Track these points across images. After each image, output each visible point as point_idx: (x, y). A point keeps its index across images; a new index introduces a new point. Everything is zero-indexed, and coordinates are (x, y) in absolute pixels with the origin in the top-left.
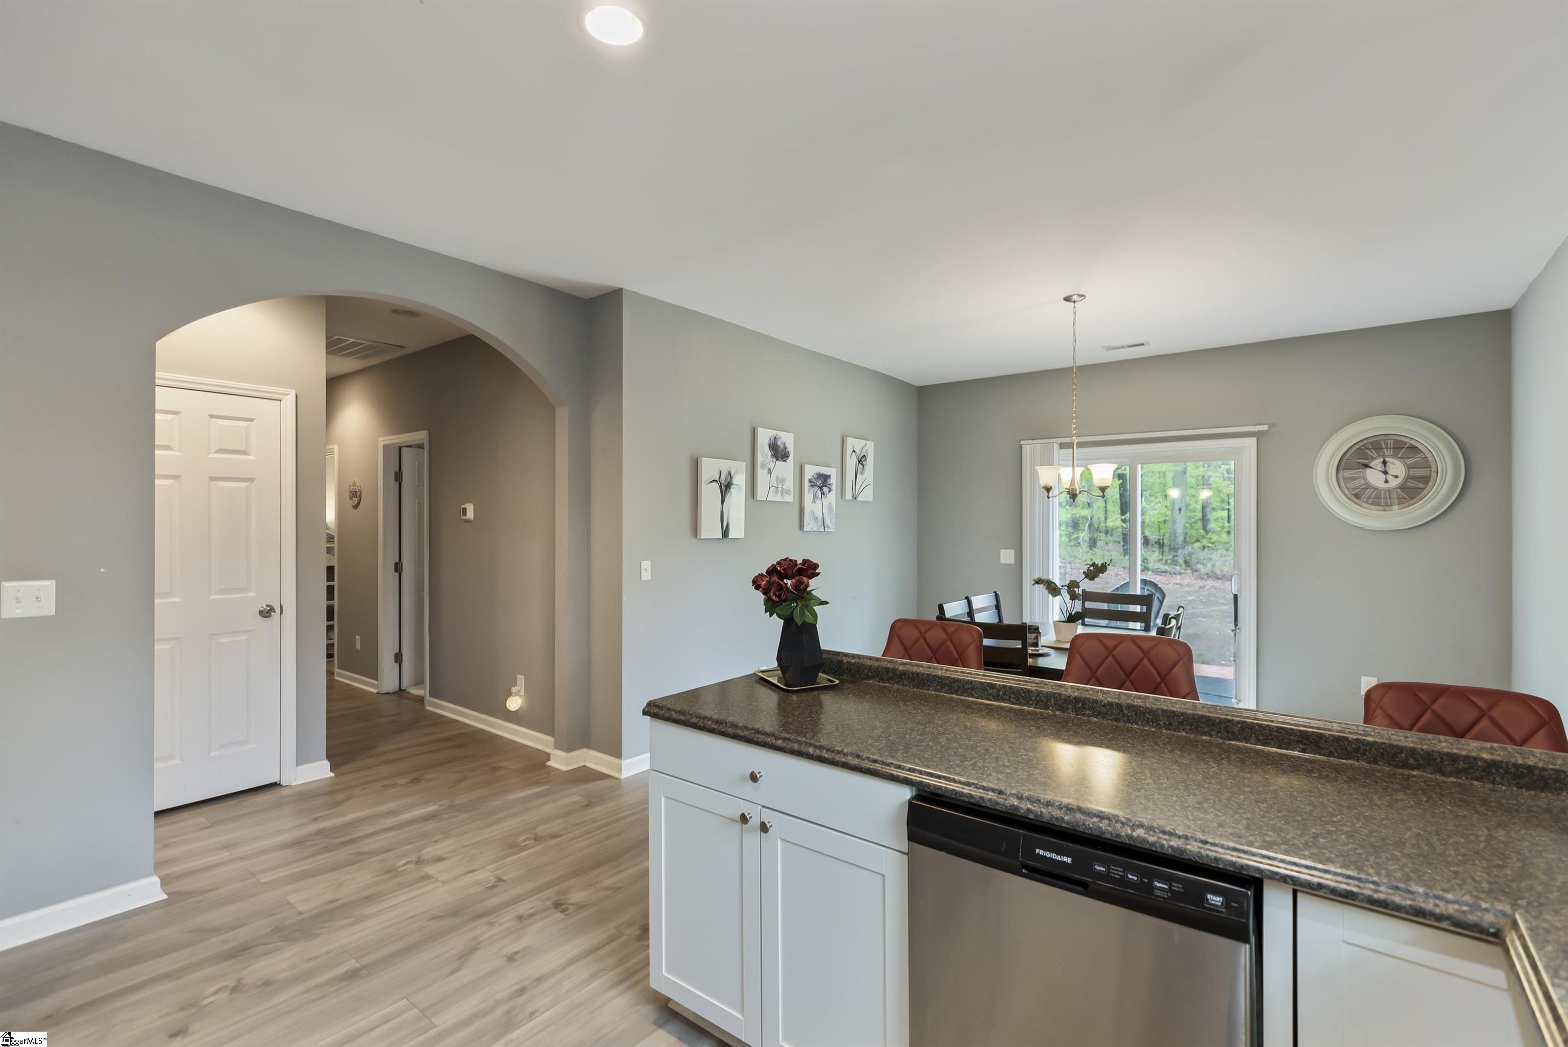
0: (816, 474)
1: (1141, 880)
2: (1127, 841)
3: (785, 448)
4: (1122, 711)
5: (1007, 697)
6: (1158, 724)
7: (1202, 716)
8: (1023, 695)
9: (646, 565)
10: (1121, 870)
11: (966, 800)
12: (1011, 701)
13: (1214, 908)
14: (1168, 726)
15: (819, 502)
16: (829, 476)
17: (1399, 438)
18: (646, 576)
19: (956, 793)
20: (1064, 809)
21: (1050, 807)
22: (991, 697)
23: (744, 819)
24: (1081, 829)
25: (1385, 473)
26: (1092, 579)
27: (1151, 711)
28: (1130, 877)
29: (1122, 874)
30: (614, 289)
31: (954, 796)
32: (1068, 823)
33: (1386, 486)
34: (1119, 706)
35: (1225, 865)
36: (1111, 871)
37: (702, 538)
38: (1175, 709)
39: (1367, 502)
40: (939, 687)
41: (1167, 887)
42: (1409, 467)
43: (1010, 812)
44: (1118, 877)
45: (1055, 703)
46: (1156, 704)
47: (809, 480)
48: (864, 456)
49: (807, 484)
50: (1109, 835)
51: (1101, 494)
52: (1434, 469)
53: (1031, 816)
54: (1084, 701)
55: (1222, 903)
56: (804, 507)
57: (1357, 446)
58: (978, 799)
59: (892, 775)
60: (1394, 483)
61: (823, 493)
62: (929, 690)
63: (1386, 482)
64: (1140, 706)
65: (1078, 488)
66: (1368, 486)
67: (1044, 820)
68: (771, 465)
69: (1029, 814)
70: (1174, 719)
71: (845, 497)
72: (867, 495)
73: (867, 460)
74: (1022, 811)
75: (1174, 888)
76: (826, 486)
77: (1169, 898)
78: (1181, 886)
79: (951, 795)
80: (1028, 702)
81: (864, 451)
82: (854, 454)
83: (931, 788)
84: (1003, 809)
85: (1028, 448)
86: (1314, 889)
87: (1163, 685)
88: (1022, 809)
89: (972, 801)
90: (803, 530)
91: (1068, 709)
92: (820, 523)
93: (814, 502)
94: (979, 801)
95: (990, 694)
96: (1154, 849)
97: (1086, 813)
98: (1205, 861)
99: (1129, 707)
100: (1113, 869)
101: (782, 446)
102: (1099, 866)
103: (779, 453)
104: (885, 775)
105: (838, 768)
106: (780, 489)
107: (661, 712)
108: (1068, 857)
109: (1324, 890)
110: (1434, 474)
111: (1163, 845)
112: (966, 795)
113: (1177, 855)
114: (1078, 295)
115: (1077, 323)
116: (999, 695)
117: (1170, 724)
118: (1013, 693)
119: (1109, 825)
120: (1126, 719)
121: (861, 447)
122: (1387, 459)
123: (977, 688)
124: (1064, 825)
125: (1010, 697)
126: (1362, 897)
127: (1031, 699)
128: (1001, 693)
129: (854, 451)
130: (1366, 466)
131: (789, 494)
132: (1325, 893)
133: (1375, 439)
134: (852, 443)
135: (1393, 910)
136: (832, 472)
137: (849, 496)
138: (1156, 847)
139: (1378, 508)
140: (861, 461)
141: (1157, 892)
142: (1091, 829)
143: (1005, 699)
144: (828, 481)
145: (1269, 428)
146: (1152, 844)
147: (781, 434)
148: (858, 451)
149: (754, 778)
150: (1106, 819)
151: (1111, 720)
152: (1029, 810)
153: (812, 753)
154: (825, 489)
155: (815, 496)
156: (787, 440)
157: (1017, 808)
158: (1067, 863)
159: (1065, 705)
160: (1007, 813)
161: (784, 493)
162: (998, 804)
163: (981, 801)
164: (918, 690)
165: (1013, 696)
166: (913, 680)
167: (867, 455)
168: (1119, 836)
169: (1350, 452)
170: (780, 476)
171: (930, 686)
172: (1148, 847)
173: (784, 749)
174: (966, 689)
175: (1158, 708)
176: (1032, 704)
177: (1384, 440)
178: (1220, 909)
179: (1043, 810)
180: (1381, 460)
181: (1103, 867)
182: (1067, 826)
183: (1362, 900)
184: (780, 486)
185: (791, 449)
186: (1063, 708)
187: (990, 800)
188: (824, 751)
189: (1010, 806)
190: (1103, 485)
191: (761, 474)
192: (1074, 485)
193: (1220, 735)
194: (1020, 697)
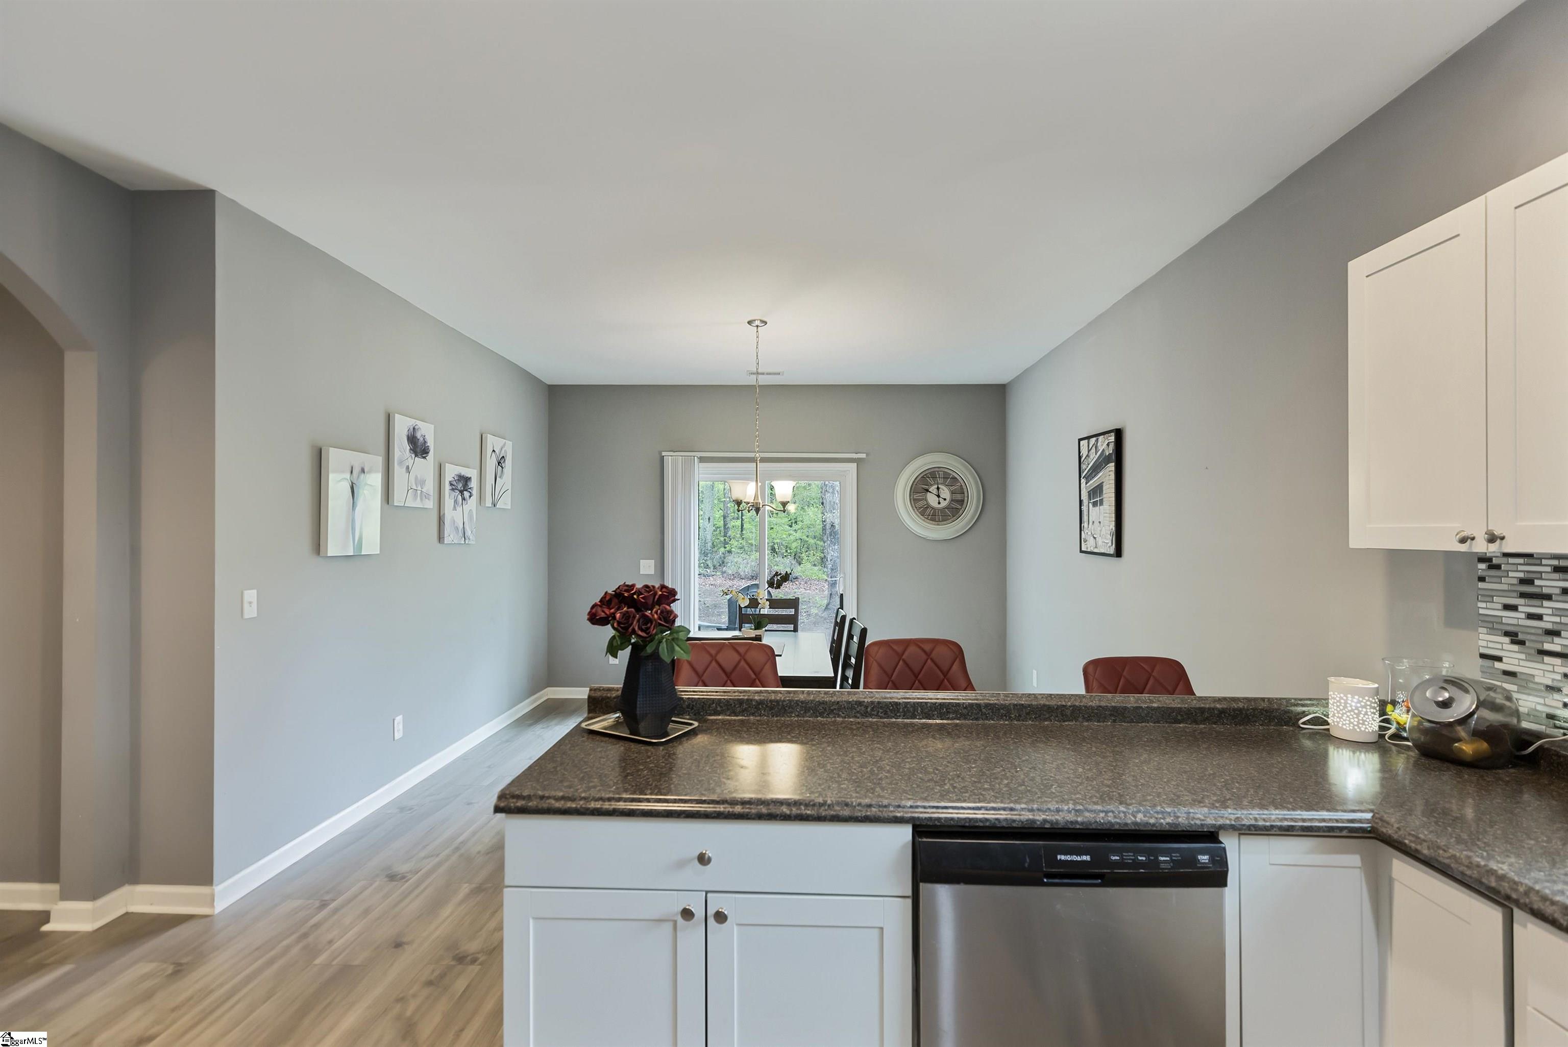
0: (457, 475)
1: (1149, 859)
2: (1133, 828)
3: (425, 442)
4: (981, 710)
5: (875, 713)
6: (1010, 717)
7: (1044, 705)
8: (891, 708)
9: (251, 595)
10: (1132, 854)
11: (981, 824)
12: (879, 716)
13: (1204, 866)
14: (1018, 718)
15: (459, 509)
16: (470, 478)
17: (946, 470)
18: (251, 611)
19: (970, 820)
20: (1073, 811)
21: (1060, 813)
22: (859, 715)
23: (687, 914)
24: (1094, 826)
25: (938, 496)
26: (778, 587)
27: (1004, 707)
28: (1140, 858)
29: (1133, 858)
30: (201, 189)
31: (967, 824)
32: (1082, 823)
33: (940, 506)
34: (978, 705)
35: (1208, 827)
36: (1125, 857)
37: (329, 555)
38: (1023, 703)
39: (927, 519)
40: (802, 712)
41: (1168, 859)
42: (952, 493)
43: (1026, 826)
44: (1131, 861)
45: (922, 712)
46: (1007, 700)
47: (450, 482)
48: (503, 457)
49: (447, 487)
50: (1118, 826)
51: (782, 509)
52: (966, 495)
53: (1048, 826)
54: (948, 706)
55: (1209, 860)
56: (444, 514)
57: (922, 475)
58: (993, 821)
59: (896, 817)
60: (944, 504)
61: (464, 499)
62: (791, 716)
63: (939, 503)
64: (995, 704)
65: (761, 502)
66: (928, 506)
67: (1060, 826)
68: (410, 462)
69: (1045, 824)
70: (1022, 711)
71: (485, 504)
72: (505, 502)
73: (506, 461)
74: (1038, 823)
75: (1174, 858)
76: (466, 490)
77: (1172, 868)
78: (1178, 855)
79: (965, 823)
80: (896, 715)
81: (503, 451)
82: (493, 454)
83: (942, 821)
84: (1020, 825)
85: (670, 459)
86: (1267, 830)
87: (946, 680)
88: (1038, 821)
89: (988, 824)
90: (443, 543)
91: (933, 715)
92: (461, 534)
93: (455, 509)
94: (995, 823)
95: (858, 712)
96: (1155, 829)
97: (1092, 811)
98: (1194, 829)
99: (987, 705)
100: (1125, 856)
101: (421, 439)
102: (1114, 856)
103: (419, 448)
104: (888, 819)
105: (825, 823)
106: (419, 492)
107: (530, 804)
108: (1086, 855)
109: (1275, 829)
110: (966, 499)
111: (1162, 824)
112: (981, 820)
113: (1172, 829)
114: (761, 321)
115: (759, 347)
116: (867, 712)
117: (1020, 716)
118: (881, 708)
119: (1115, 817)
120: (984, 717)
121: (500, 447)
122: (939, 486)
123: (845, 707)
124: (1078, 827)
125: (878, 712)
126: (1298, 827)
127: (898, 711)
128: (869, 710)
129: (494, 451)
130: (927, 491)
131: (429, 499)
132: (1275, 831)
133: (932, 470)
134: (492, 442)
135: (1316, 831)
136: (472, 473)
137: (489, 503)
138: (1156, 827)
139: (934, 522)
140: (500, 462)
141: (1162, 866)
142: (1102, 824)
143: (873, 715)
144: (469, 484)
145: (867, 456)
146: (1154, 825)
147: (420, 424)
148: (497, 451)
149: (703, 859)
150: (1110, 812)
151: (972, 720)
152: (1045, 821)
153: (788, 812)
154: (466, 494)
155: (456, 502)
156: (427, 432)
157: (1034, 821)
158: (1087, 861)
159: (931, 712)
160: (1023, 828)
161: (424, 498)
162: (1014, 821)
163: (997, 822)
164: (779, 718)
165: (881, 711)
166: (771, 709)
167: (506, 456)
168: (1126, 824)
169: (918, 479)
170: (419, 476)
171: (792, 713)
172: (1150, 828)
173: (747, 815)
174: (832, 710)
175: (1010, 704)
176: (900, 716)
177: (938, 471)
178: (1209, 865)
179: (1057, 817)
180: (936, 486)
181: (1117, 856)
182: (1081, 827)
183: (1298, 830)
184: (419, 488)
185: (430, 443)
186: (929, 715)
187: (1006, 820)
188: (803, 807)
189: (1026, 821)
190: (785, 500)
191: (398, 472)
192: (758, 499)
193: (1057, 719)
194: (888, 710)
